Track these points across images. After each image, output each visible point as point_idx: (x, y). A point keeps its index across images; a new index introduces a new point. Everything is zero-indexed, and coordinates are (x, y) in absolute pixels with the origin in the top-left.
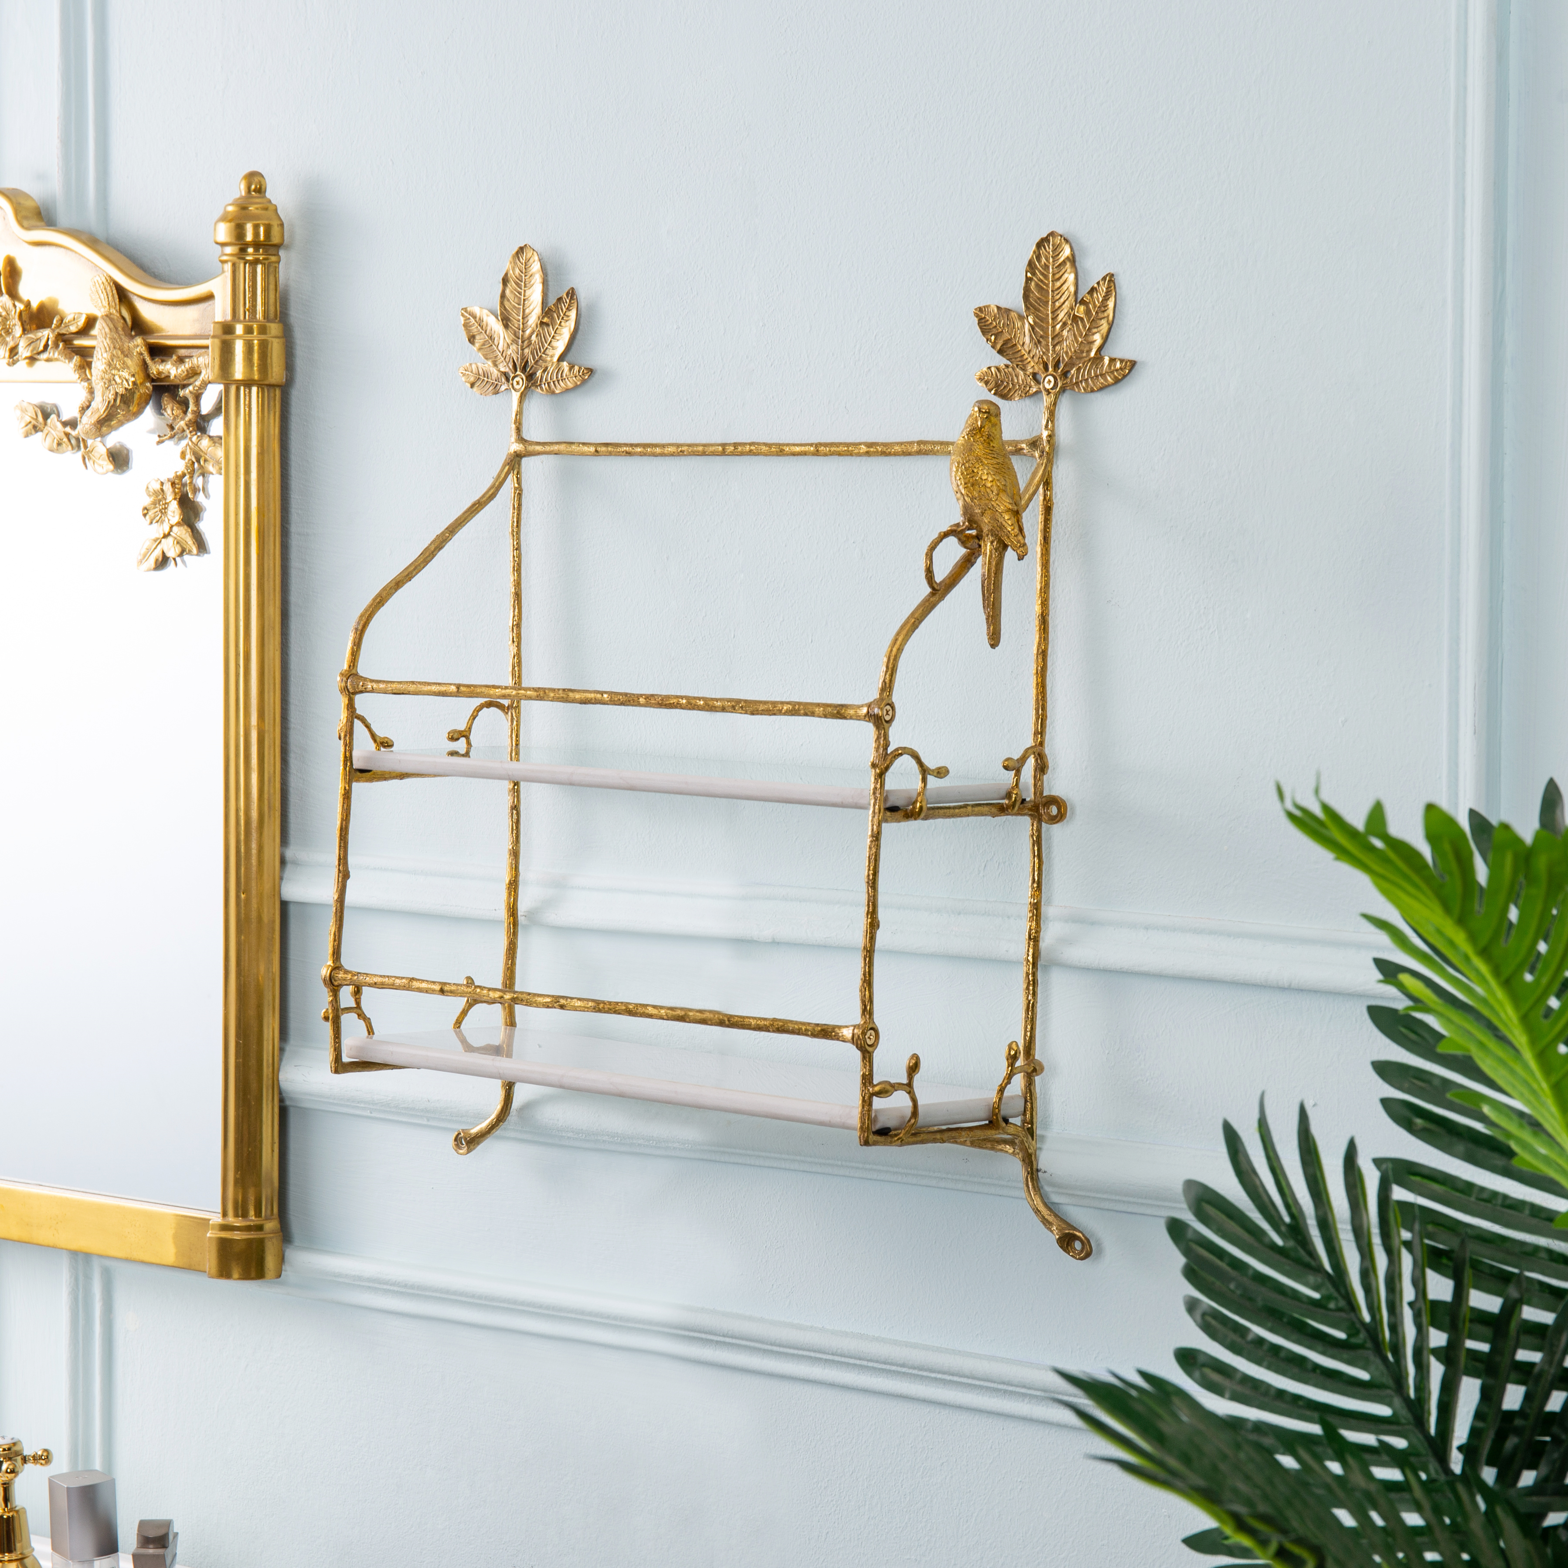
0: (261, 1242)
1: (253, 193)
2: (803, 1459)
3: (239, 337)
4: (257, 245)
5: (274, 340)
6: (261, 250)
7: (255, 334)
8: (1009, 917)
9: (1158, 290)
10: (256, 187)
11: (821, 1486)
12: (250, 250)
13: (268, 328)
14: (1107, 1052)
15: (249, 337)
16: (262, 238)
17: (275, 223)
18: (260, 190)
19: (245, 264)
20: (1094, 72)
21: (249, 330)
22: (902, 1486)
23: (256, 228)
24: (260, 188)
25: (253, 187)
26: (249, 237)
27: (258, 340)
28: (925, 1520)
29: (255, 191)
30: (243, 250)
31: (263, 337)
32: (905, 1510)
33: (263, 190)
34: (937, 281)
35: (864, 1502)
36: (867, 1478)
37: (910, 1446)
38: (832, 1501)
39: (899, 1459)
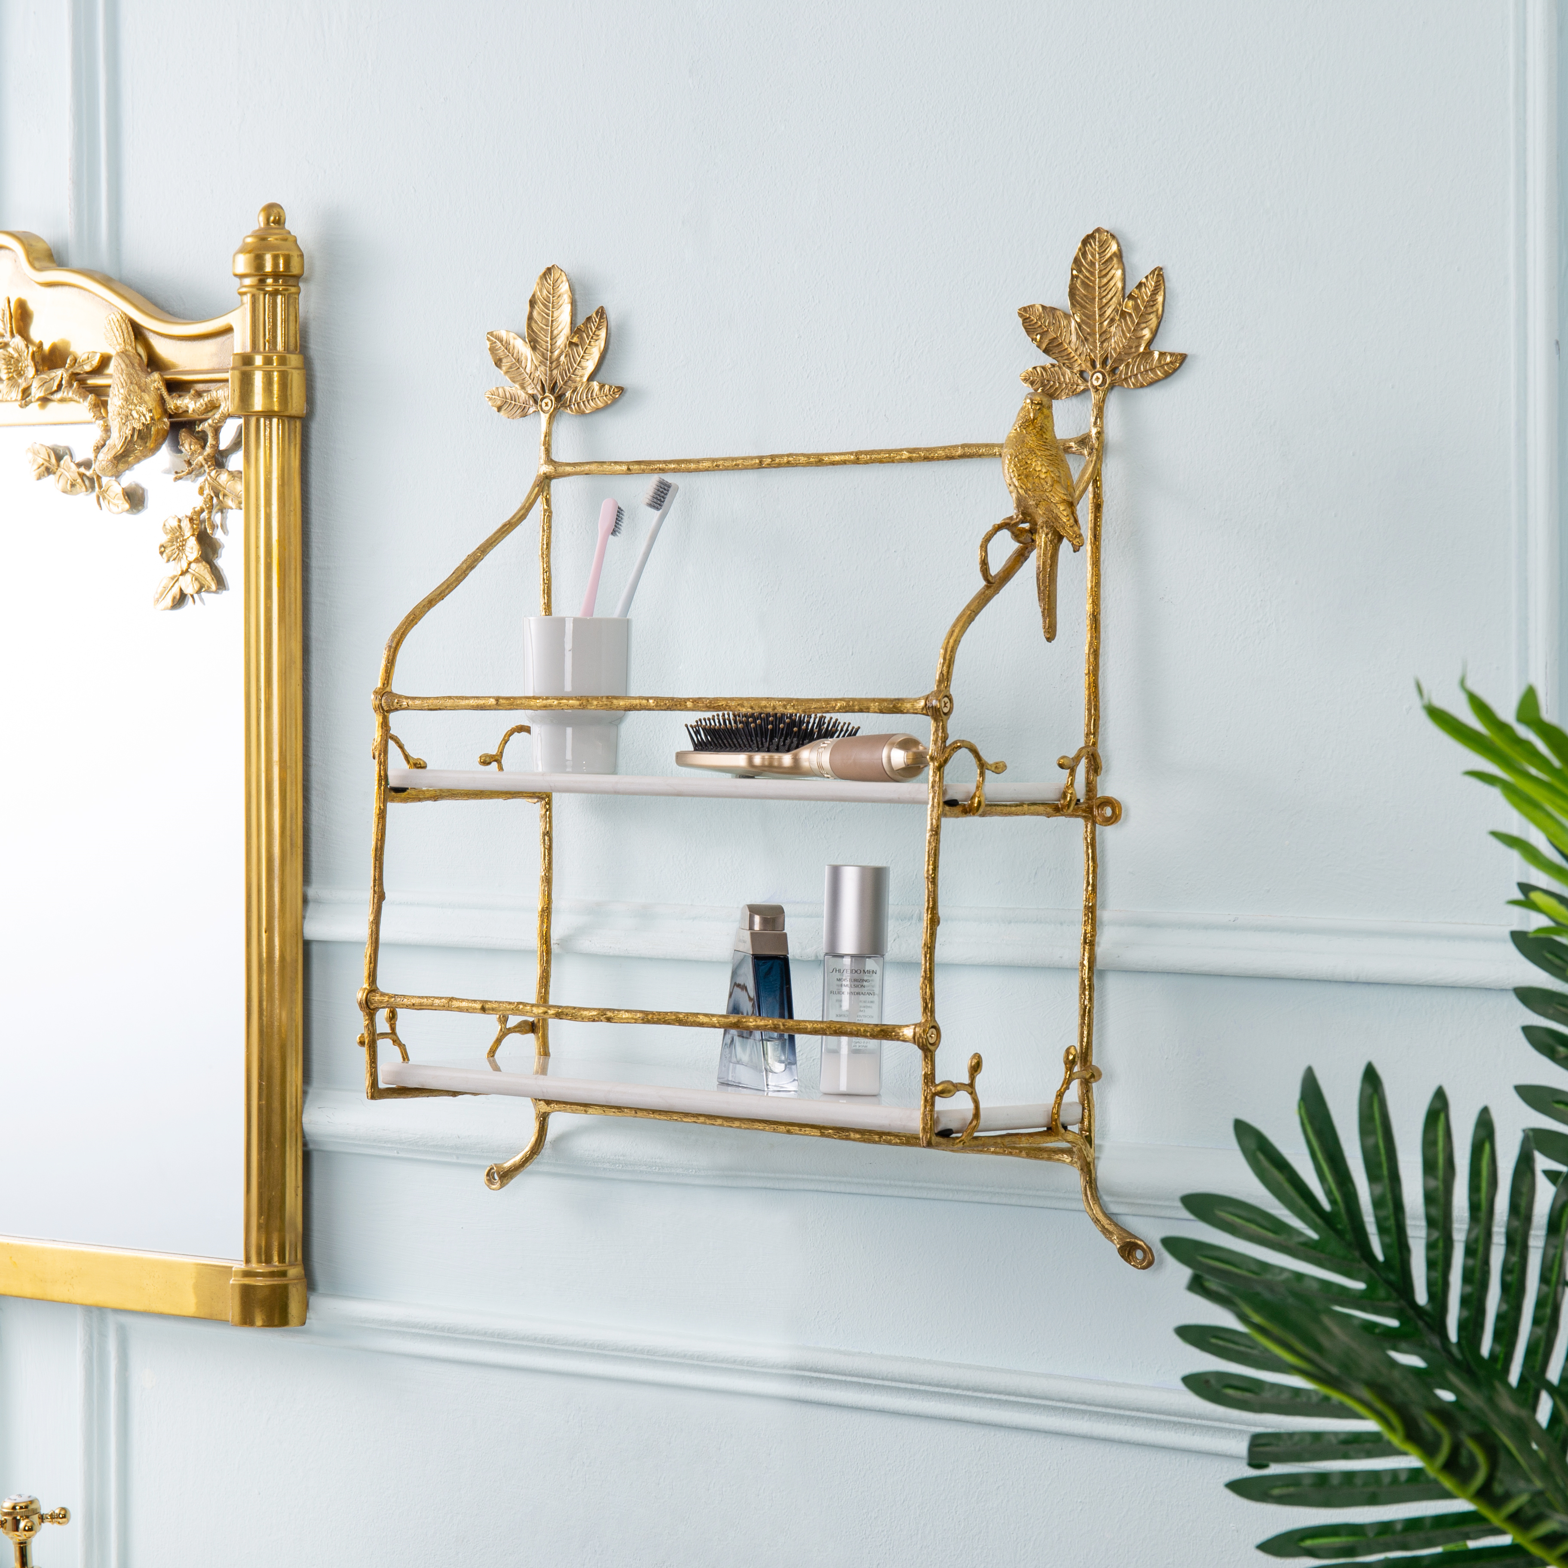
0: (284, 1289)
1: (272, 224)
2: (852, 1489)
3: (258, 368)
4: (276, 275)
5: (294, 371)
6: (281, 281)
7: (275, 364)
8: (1061, 924)
9: (1208, 282)
10: (275, 218)
11: (871, 1517)
12: (270, 281)
13: (288, 359)
14: (1166, 1057)
15: (268, 368)
16: (281, 269)
17: (295, 254)
18: (279, 222)
19: (265, 295)
20: (1139, 66)
21: (268, 361)
22: (956, 1512)
23: (275, 258)
24: (279, 219)
25: (272, 218)
26: (269, 268)
27: (278, 371)
28: (981, 1546)
29: (273, 222)
30: (262, 281)
31: (283, 368)
32: (960, 1537)
33: (282, 221)
34: (979, 284)
35: (916, 1531)
36: (919, 1506)
37: (964, 1471)
38: (883, 1531)
39: (952, 1485)
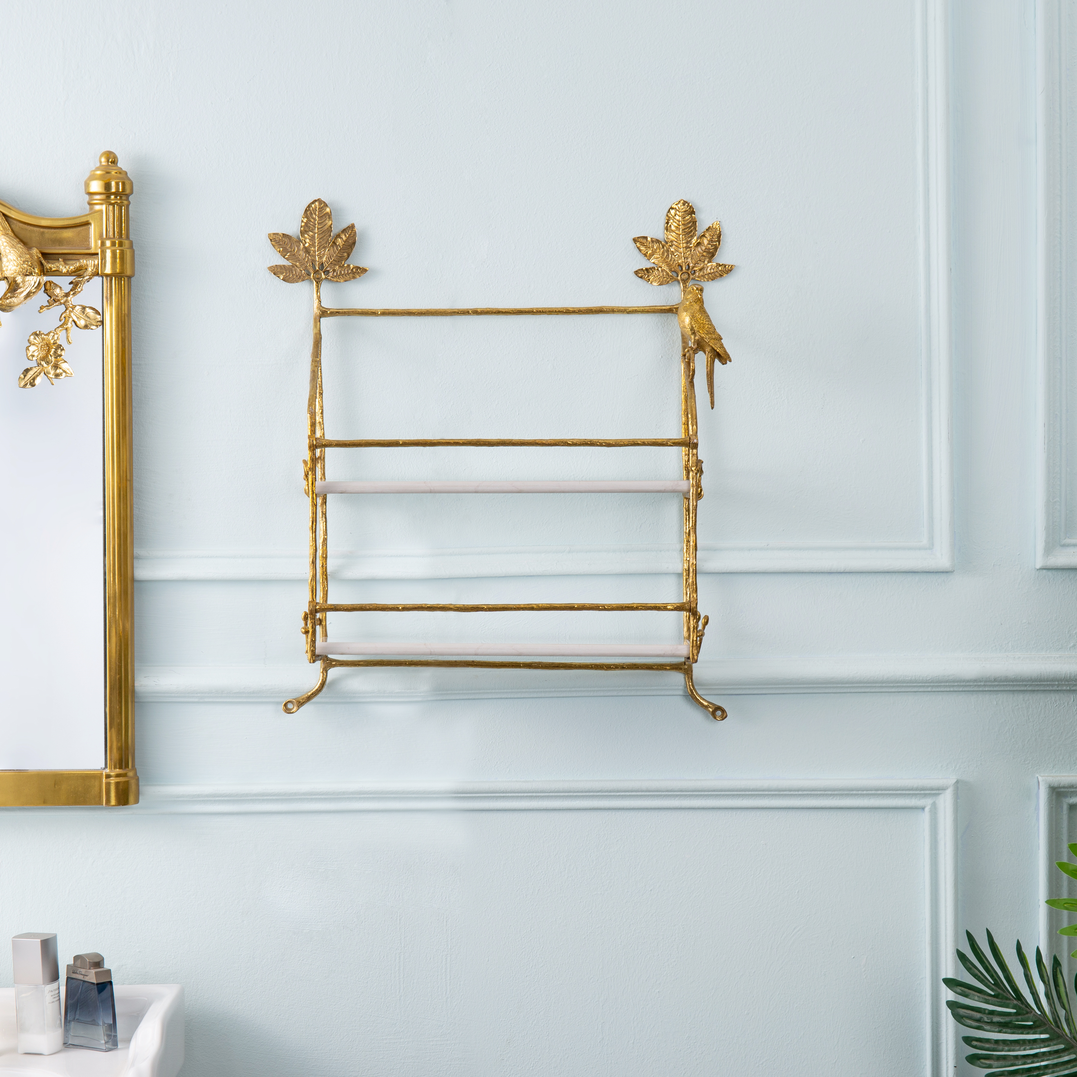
1: (110, 163)
2: (521, 853)
3: (108, 248)
4: (116, 194)
5: (127, 250)
6: (118, 197)
7: (117, 246)
8: (661, 551)
10: (112, 160)
11: (534, 866)
12: (113, 197)
13: (124, 243)
14: (722, 615)
15: (113, 248)
16: (121, 190)
17: (127, 183)
18: (114, 162)
20: (703, 119)
21: (113, 244)
22: (590, 857)
23: (117, 184)
24: (114, 161)
25: (110, 160)
26: (113, 190)
27: (119, 250)
28: (607, 872)
29: (111, 162)
30: (108, 197)
31: (121, 248)
32: (593, 868)
33: (116, 161)
34: (603, 223)
35: (564, 869)
36: (566, 856)
37: (595, 835)
38: (542, 872)
39: (588, 843)
